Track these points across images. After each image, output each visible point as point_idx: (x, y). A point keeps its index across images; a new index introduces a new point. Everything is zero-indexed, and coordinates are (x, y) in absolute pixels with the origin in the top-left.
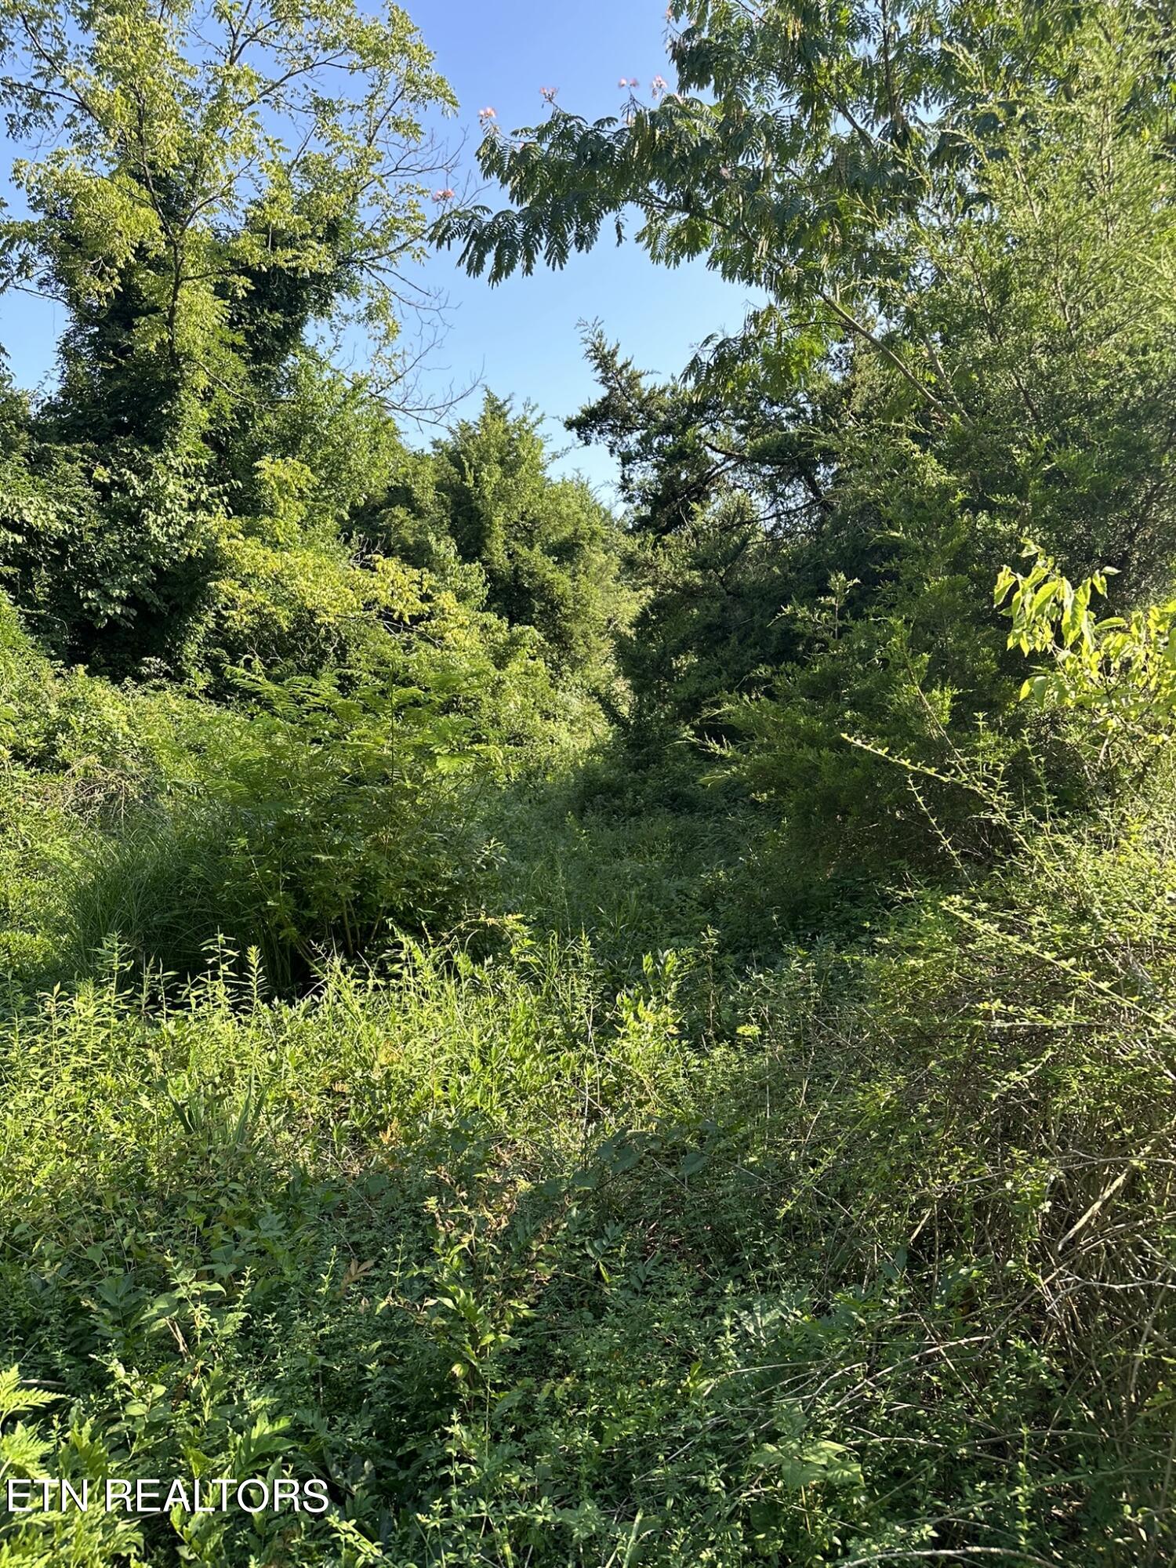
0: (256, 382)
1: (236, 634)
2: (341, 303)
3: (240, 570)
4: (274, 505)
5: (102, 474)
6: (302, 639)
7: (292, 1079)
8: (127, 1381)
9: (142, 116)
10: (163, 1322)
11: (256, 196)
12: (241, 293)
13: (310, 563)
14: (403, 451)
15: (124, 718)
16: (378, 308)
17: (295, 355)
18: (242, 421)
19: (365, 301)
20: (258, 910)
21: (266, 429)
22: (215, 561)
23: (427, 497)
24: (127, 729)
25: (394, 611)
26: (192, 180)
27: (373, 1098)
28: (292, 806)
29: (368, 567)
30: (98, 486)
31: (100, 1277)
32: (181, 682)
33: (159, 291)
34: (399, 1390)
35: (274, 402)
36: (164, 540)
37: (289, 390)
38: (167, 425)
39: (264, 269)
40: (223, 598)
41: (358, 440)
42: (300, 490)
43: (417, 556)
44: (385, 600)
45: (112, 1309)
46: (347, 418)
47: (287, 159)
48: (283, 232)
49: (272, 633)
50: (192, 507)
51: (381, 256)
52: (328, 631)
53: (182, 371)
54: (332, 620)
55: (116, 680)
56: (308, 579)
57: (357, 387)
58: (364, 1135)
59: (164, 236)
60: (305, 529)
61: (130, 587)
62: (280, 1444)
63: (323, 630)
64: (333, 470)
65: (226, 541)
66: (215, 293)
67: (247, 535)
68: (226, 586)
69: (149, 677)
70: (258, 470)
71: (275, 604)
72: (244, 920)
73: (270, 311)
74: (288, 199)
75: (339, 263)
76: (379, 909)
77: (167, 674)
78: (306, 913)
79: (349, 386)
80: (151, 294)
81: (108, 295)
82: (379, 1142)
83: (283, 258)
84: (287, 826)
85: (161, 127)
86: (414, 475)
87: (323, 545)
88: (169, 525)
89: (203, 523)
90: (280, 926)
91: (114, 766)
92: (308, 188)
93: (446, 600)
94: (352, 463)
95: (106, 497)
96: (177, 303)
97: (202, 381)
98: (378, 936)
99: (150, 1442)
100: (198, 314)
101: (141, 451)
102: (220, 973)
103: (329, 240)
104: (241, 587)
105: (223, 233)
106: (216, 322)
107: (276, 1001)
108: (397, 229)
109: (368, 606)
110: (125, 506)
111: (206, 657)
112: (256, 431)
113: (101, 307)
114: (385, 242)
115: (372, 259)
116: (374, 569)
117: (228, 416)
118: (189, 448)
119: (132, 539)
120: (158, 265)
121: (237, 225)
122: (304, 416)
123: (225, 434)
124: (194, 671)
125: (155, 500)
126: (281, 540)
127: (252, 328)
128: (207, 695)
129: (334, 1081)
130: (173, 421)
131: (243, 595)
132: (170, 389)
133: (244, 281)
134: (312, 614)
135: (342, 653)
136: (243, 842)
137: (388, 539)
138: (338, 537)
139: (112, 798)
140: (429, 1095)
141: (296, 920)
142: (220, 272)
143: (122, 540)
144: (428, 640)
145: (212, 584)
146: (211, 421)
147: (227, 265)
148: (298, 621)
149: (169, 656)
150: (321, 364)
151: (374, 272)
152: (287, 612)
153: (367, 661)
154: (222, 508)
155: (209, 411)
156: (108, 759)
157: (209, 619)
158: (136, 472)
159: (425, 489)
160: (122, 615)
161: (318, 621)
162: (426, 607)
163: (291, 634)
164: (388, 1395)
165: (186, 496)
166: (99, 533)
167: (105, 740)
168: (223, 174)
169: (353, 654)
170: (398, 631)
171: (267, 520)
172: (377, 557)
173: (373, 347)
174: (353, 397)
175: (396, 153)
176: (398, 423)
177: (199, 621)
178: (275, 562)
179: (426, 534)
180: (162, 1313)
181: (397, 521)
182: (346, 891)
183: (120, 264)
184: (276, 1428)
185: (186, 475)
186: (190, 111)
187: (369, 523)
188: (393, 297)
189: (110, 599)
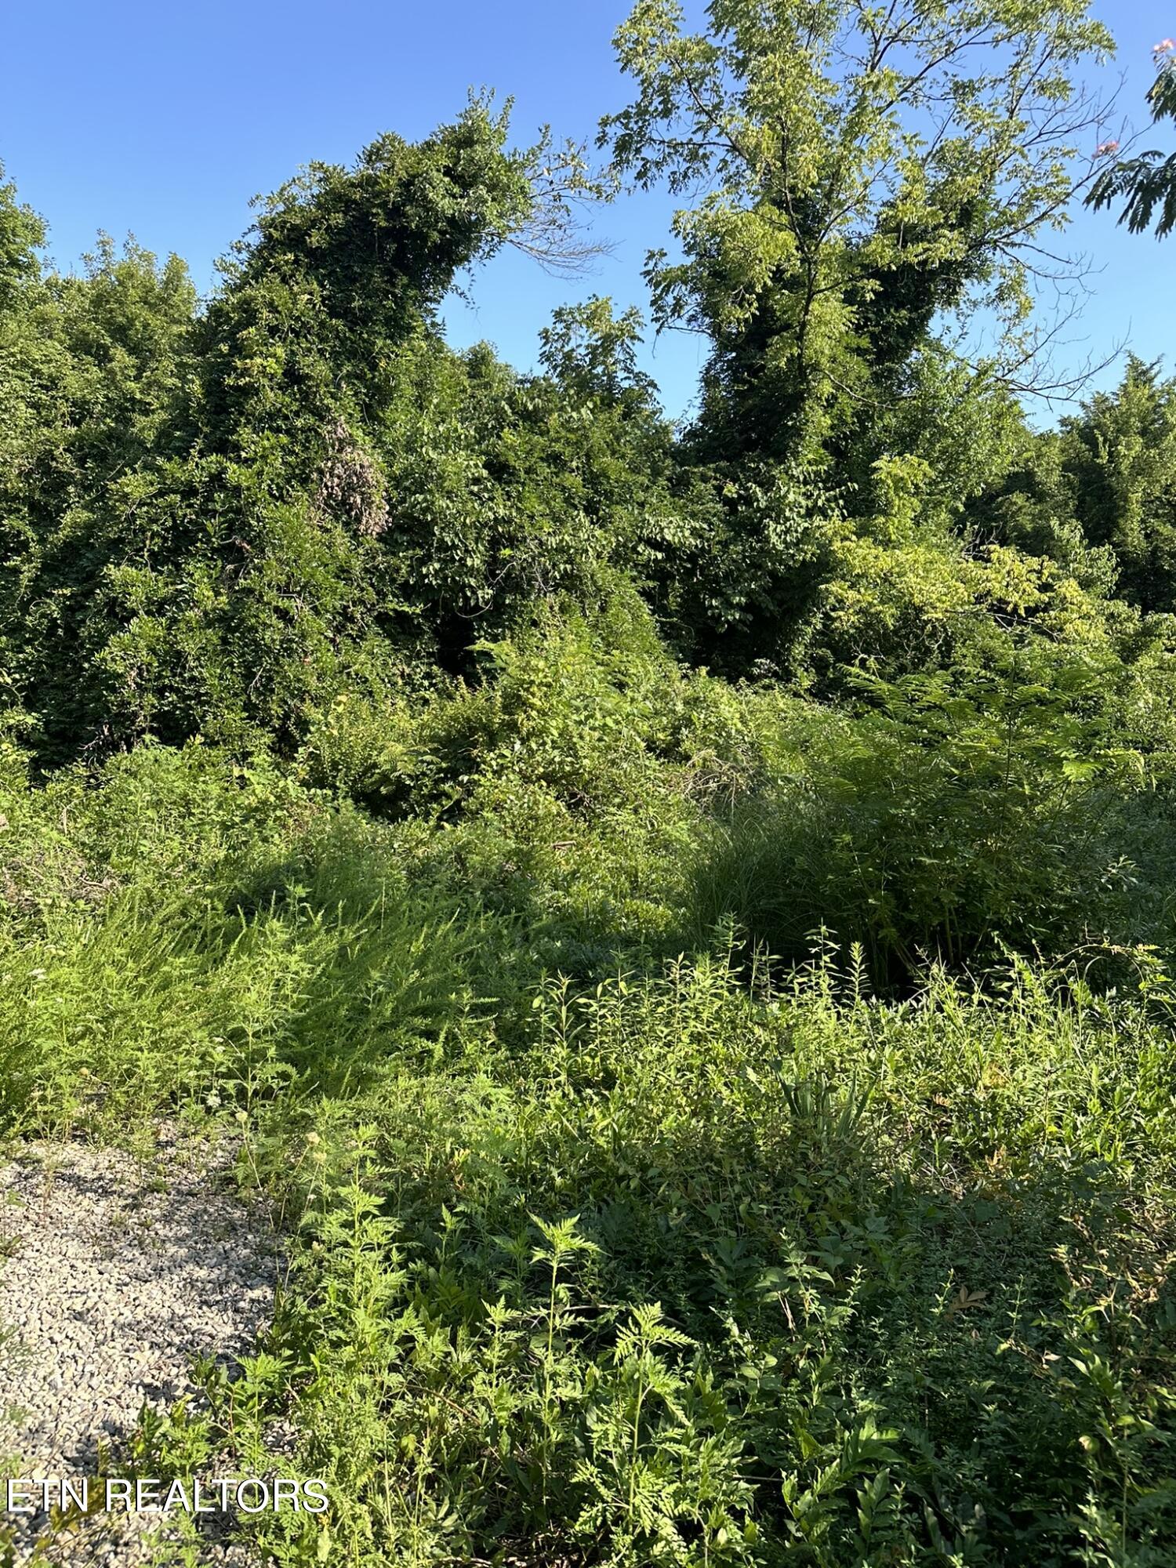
0: (878, 383)
1: (841, 634)
2: (972, 289)
3: (850, 572)
4: (889, 503)
5: (731, 490)
6: (906, 637)
7: (890, 1081)
8: (740, 1342)
9: (786, 144)
10: (776, 1295)
11: (889, 197)
12: (869, 296)
13: (922, 559)
14: (1027, 433)
15: (738, 715)
16: (1011, 288)
17: (918, 350)
18: (861, 422)
19: (996, 281)
20: (859, 907)
21: (886, 429)
22: (828, 564)
23: (1051, 479)
24: (739, 725)
25: (1008, 603)
26: (828, 196)
27: (977, 1119)
28: (898, 806)
29: (982, 558)
30: (727, 501)
31: (716, 1235)
32: (789, 681)
33: (792, 308)
34: (1015, 1441)
35: (895, 399)
36: (781, 547)
37: (911, 386)
38: (793, 435)
39: (894, 268)
40: (832, 600)
41: (979, 428)
42: (916, 486)
43: (1036, 543)
44: (999, 593)
45: (727, 1268)
46: (969, 408)
47: (921, 152)
48: (915, 226)
49: (877, 632)
50: (810, 514)
51: (1017, 231)
52: (934, 627)
53: (808, 382)
54: (940, 616)
55: (732, 680)
56: (917, 576)
57: (982, 373)
58: (967, 1154)
59: (799, 255)
60: (918, 524)
61: (749, 594)
62: (887, 1455)
63: (929, 626)
64: (951, 463)
65: (839, 544)
66: (844, 301)
67: (859, 536)
68: (834, 587)
69: (760, 677)
70: (876, 470)
71: (882, 602)
72: (845, 914)
73: (897, 310)
74: (920, 192)
75: (971, 248)
76: (984, 919)
77: (775, 674)
78: (907, 916)
79: (973, 373)
80: (785, 312)
81: (746, 320)
82: (985, 1168)
83: (914, 253)
84: (890, 826)
85: (803, 150)
86: (1038, 457)
87: (934, 540)
88: (786, 533)
89: (819, 527)
90: (879, 925)
91: (727, 759)
92: (942, 176)
93: (1069, 588)
94: (972, 452)
95: (734, 511)
96: (808, 317)
97: (827, 388)
98: (981, 949)
99: (761, 1407)
100: (826, 325)
101: (766, 464)
102: (822, 964)
103: (961, 225)
104: (850, 587)
105: (854, 241)
106: (843, 329)
107: (874, 1000)
108: (1037, 199)
109: (979, 600)
110: (749, 518)
111: (812, 657)
112: (876, 430)
113: (739, 333)
114: (1022, 214)
115: (1007, 236)
116: (988, 560)
117: (849, 420)
118: (811, 456)
119: (752, 549)
120: (794, 284)
121: (867, 229)
122: (924, 410)
123: (846, 438)
124: (800, 671)
125: (776, 510)
126: (893, 537)
127: (877, 330)
128: (811, 694)
129: (934, 1092)
130: (797, 432)
131: (852, 595)
132: (796, 401)
133: (874, 284)
134: (919, 610)
135: (947, 647)
136: (847, 838)
137: (1004, 527)
138: (951, 530)
139: (726, 787)
140: (1040, 1129)
141: (896, 920)
142: (850, 280)
143: (744, 551)
144: (1043, 633)
145: (823, 587)
146: (832, 427)
147: (857, 271)
148: (904, 619)
149: (778, 658)
150: (945, 355)
151: (1008, 249)
152: (893, 610)
153: (974, 657)
154: (837, 512)
155: (832, 418)
156: (723, 752)
157: (817, 621)
158: (760, 485)
159: (1049, 472)
160: (740, 620)
161: (925, 618)
162: (1045, 598)
163: (896, 632)
164: (1002, 1443)
165: (804, 503)
166: (725, 545)
167: (720, 735)
168: (859, 182)
169: (959, 650)
170: (1010, 624)
171: (882, 519)
172: (992, 547)
173: (1002, 328)
174: (978, 384)
175: (1040, 118)
176: (1025, 406)
177: (808, 623)
178: (885, 560)
179: (1048, 520)
180: (775, 1287)
181: (1014, 508)
182: (950, 898)
183: (759, 290)
184: (884, 1437)
185: (805, 483)
186: (830, 128)
187: (983, 513)
188: (1028, 272)
189: (729, 605)
